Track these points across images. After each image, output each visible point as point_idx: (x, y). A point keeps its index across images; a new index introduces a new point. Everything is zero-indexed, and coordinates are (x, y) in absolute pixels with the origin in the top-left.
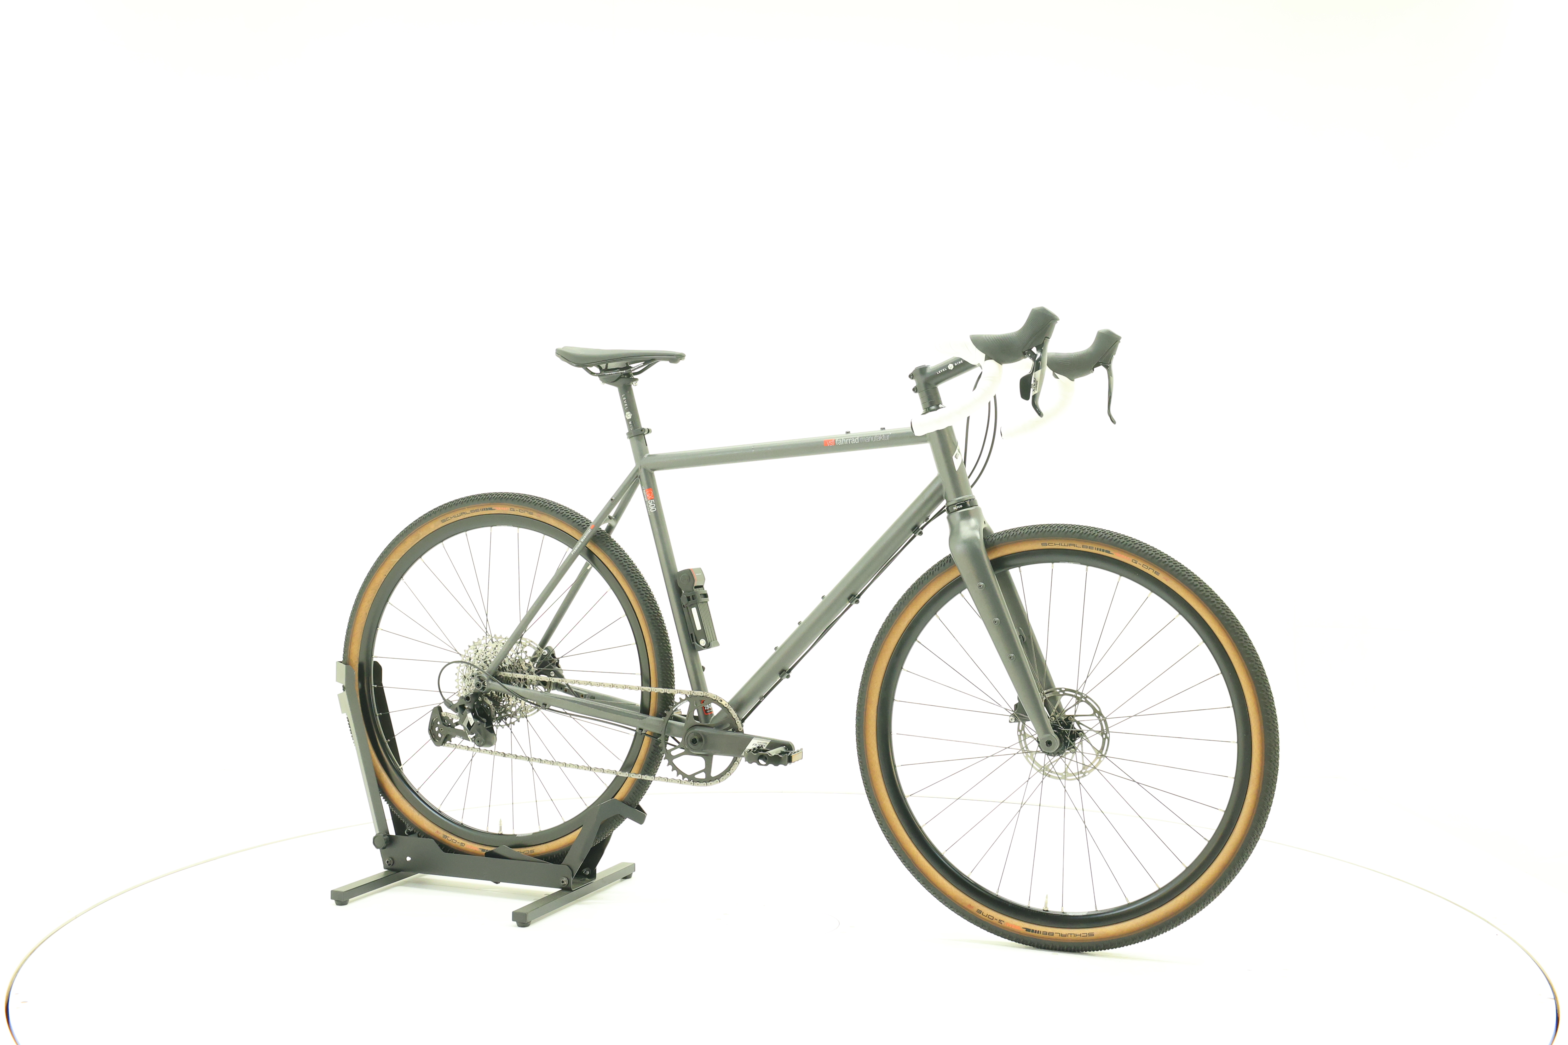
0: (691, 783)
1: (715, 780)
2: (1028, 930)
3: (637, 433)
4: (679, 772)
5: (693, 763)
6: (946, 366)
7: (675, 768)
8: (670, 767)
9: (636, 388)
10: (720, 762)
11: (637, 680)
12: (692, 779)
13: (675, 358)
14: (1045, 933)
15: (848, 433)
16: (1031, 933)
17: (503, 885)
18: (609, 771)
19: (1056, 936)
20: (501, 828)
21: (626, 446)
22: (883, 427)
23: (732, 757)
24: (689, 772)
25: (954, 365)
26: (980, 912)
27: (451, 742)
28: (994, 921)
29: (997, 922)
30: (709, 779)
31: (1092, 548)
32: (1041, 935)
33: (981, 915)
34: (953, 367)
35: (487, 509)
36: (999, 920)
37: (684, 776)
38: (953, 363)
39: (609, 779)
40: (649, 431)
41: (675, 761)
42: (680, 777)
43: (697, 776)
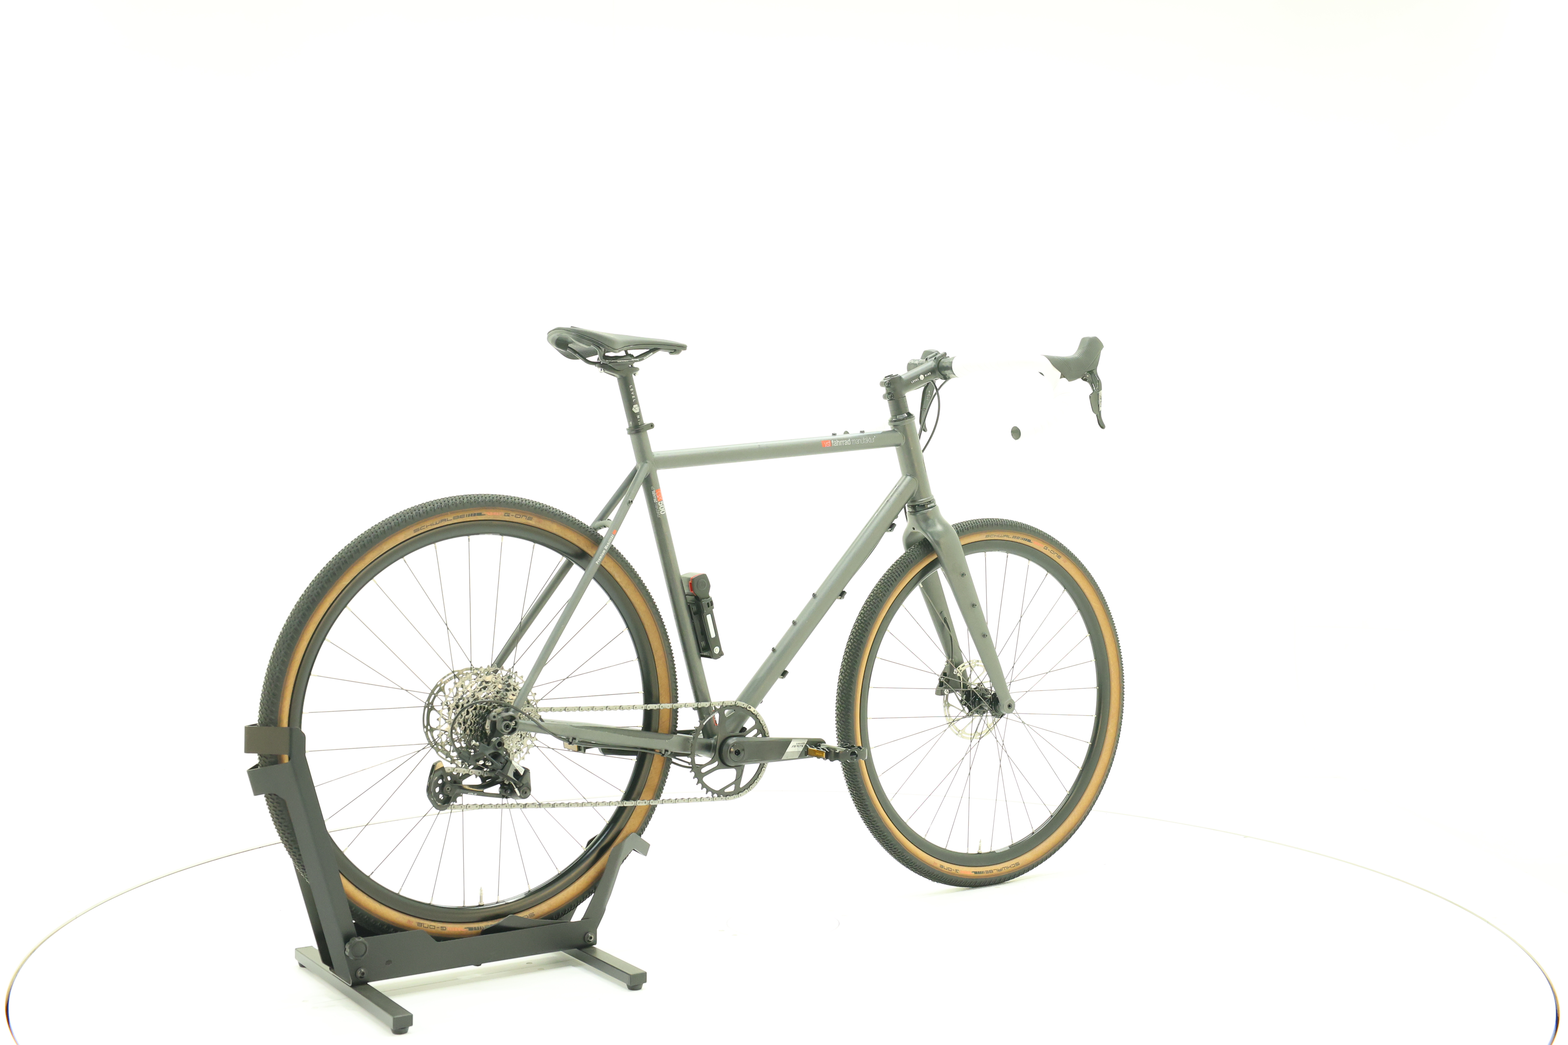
0: (722, 799)
1: (744, 790)
2: (976, 873)
3: (637, 428)
4: (709, 789)
5: (723, 777)
6: (918, 376)
7: (704, 786)
8: (700, 785)
9: (638, 380)
10: (750, 769)
11: (640, 699)
12: (722, 794)
13: (675, 349)
14: (987, 872)
15: (834, 434)
16: (978, 875)
17: (484, 965)
18: (610, 803)
19: (995, 872)
20: (481, 898)
21: (627, 441)
22: (862, 430)
23: (759, 764)
24: (717, 788)
25: (924, 376)
26: (942, 866)
27: (456, 802)
28: (953, 871)
29: (955, 871)
30: (738, 791)
31: (1018, 538)
32: (985, 874)
33: (943, 869)
34: (923, 378)
35: (475, 515)
36: (956, 870)
37: (713, 792)
38: (924, 374)
39: (609, 812)
40: (652, 426)
41: (706, 779)
42: (710, 794)
43: (726, 791)
